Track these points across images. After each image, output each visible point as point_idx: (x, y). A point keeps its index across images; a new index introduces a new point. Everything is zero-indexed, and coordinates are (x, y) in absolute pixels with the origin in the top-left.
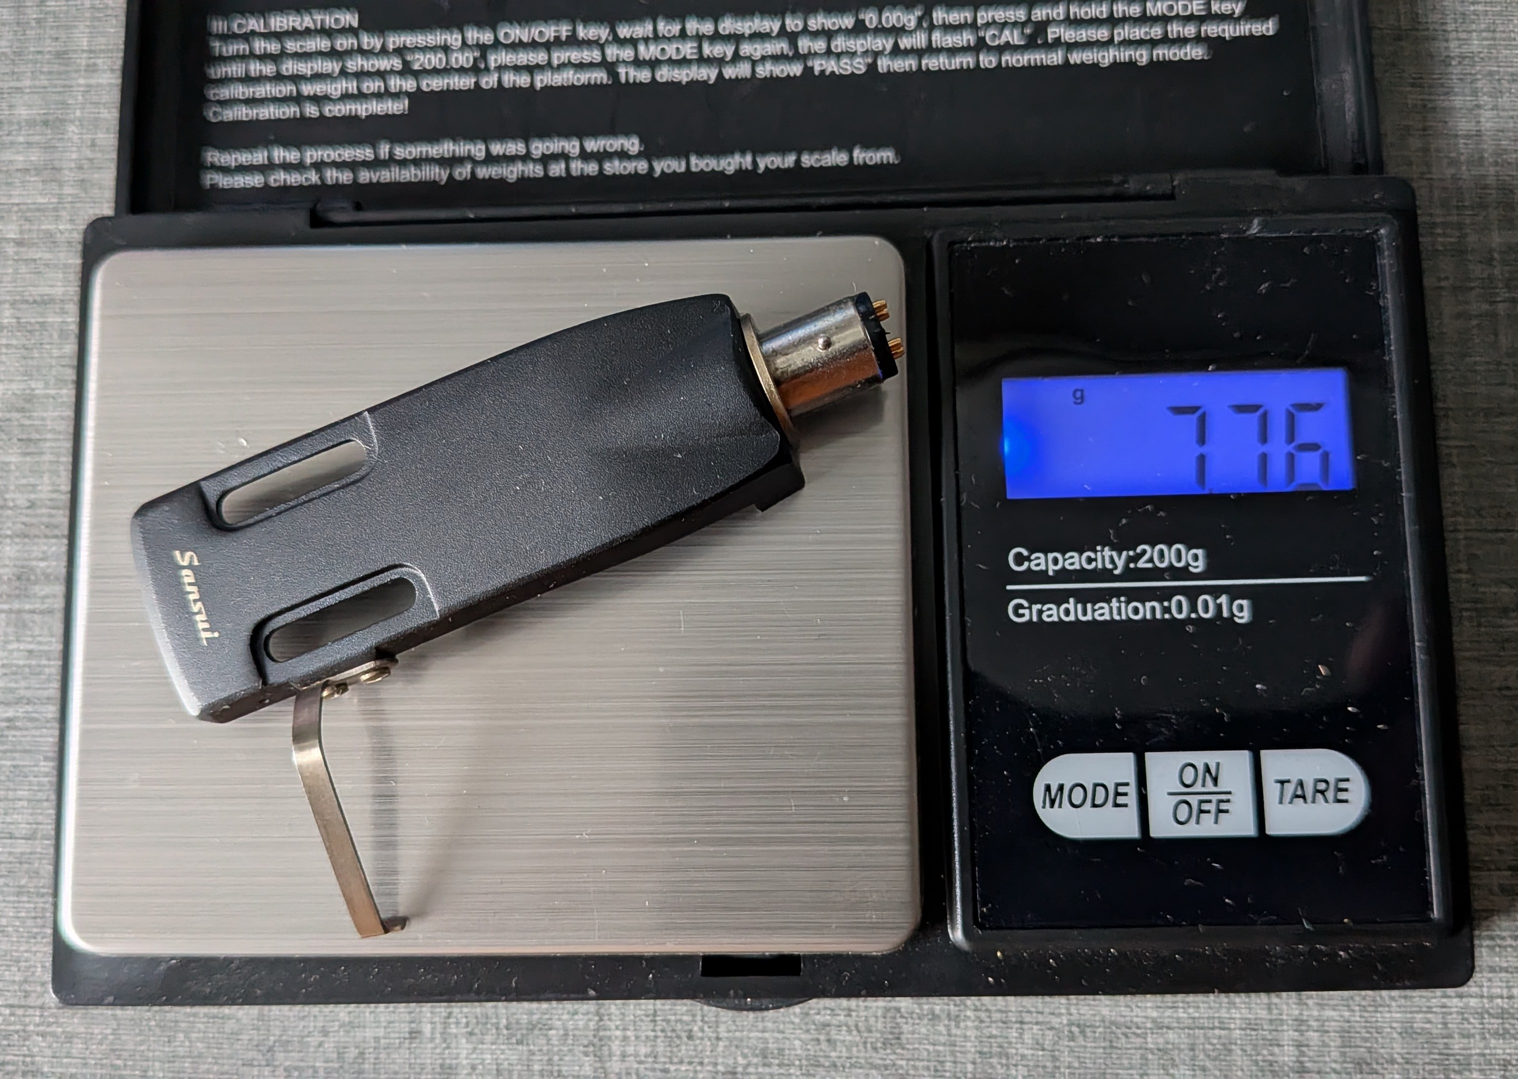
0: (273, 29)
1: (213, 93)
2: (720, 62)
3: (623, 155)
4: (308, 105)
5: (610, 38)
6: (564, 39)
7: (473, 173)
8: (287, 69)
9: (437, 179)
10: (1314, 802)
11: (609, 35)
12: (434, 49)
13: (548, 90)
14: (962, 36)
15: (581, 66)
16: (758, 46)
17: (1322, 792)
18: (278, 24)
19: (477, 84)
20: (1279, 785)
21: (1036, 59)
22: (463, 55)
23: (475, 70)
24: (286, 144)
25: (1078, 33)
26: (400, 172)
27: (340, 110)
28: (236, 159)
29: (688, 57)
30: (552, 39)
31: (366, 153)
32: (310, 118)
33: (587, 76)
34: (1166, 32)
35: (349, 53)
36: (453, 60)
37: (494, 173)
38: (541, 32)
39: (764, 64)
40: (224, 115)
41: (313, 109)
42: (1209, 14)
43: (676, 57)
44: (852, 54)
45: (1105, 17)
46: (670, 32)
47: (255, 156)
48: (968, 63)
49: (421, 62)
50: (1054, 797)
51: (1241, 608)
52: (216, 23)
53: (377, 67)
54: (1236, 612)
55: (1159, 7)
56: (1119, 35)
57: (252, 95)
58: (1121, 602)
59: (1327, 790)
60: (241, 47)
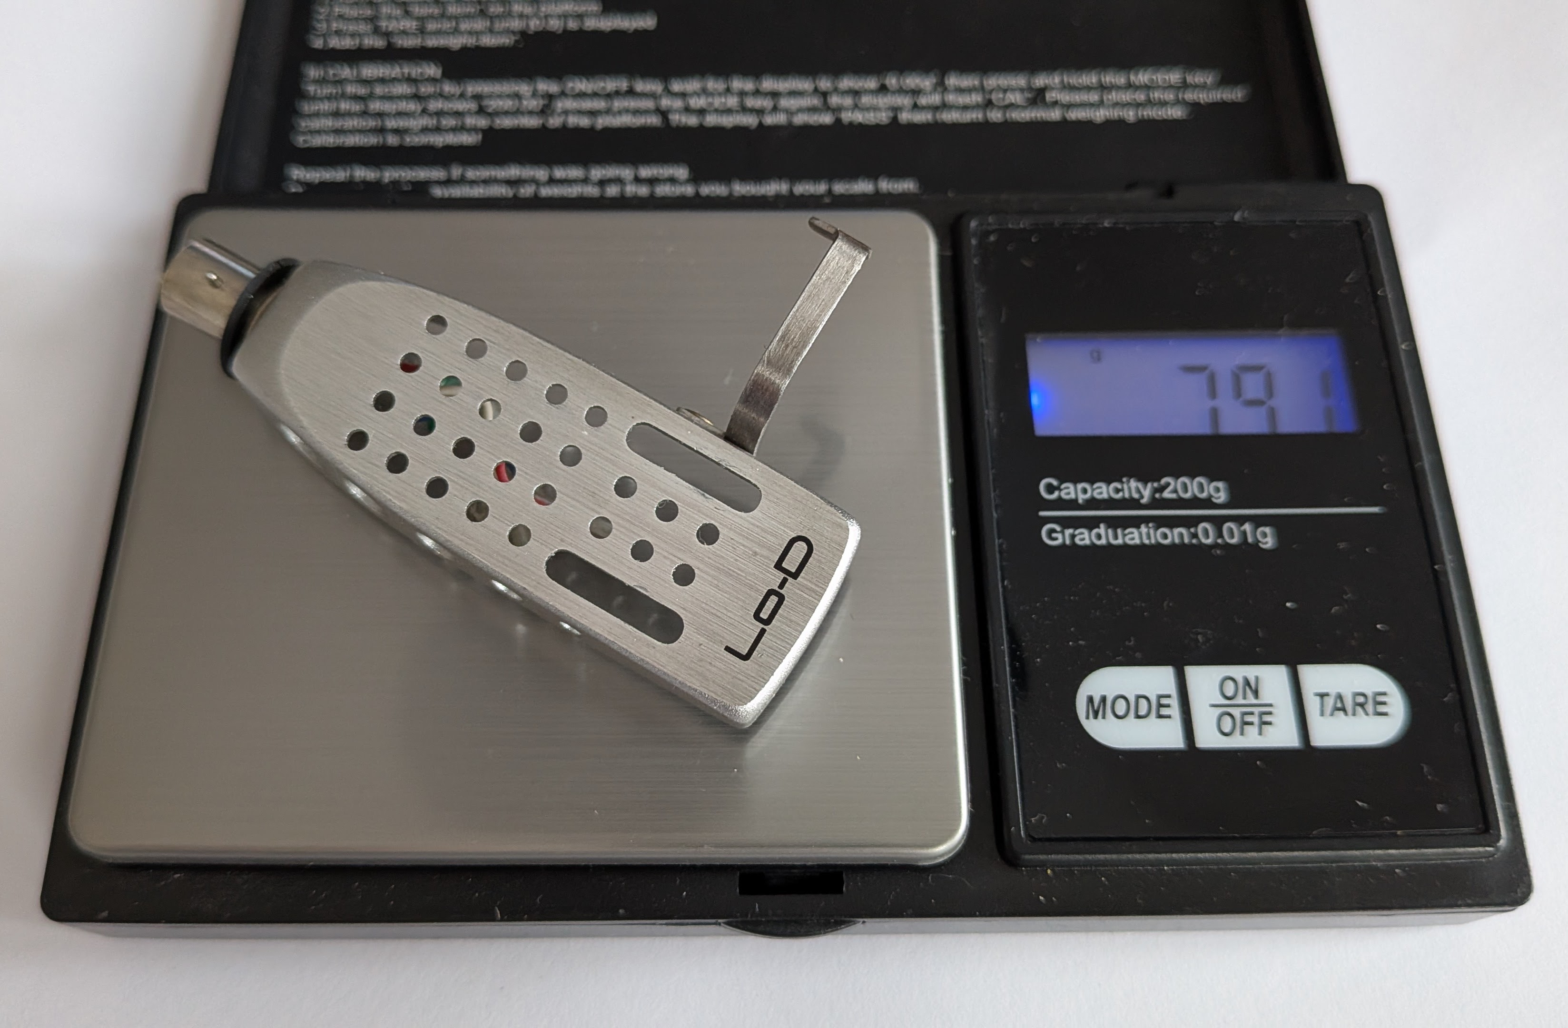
0: (364, 76)
1: (303, 124)
2: (760, 112)
3: (672, 180)
4: (390, 136)
5: (664, 92)
6: (623, 91)
7: (536, 192)
8: (374, 108)
9: (503, 194)
10: (1354, 714)
12: (509, 96)
13: (607, 130)
14: (971, 97)
15: (636, 112)
16: (792, 101)
17: (1362, 705)
19: (543, 125)
20: (1318, 698)
21: (1036, 115)
22: (533, 100)
23: (544, 111)
24: (368, 165)
25: (1073, 96)
26: (469, 189)
27: (420, 141)
29: (732, 108)
30: (613, 92)
31: (442, 174)
32: (391, 147)
33: (643, 120)
34: (1149, 97)
35: (432, 97)
36: (525, 105)
37: (555, 191)
38: (604, 86)
39: (799, 115)
40: (312, 142)
41: (394, 140)
42: (1185, 85)
43: (721, 108)
44: (875, 109)
45: (1095, 86)
46: (715, 90)
47: (338, 175)
48: (977, 118)
49: (494, 107)
50: (1097, 708)
51: (1265, 535)
52: (313, 72)
53: (455, 109)
54: (1260, 538)
55: (1142, 79)
56: (1108, 99)
57: (340, 128)
58: (1149, 528)
59: (1366, 703)
60: (334, 91)
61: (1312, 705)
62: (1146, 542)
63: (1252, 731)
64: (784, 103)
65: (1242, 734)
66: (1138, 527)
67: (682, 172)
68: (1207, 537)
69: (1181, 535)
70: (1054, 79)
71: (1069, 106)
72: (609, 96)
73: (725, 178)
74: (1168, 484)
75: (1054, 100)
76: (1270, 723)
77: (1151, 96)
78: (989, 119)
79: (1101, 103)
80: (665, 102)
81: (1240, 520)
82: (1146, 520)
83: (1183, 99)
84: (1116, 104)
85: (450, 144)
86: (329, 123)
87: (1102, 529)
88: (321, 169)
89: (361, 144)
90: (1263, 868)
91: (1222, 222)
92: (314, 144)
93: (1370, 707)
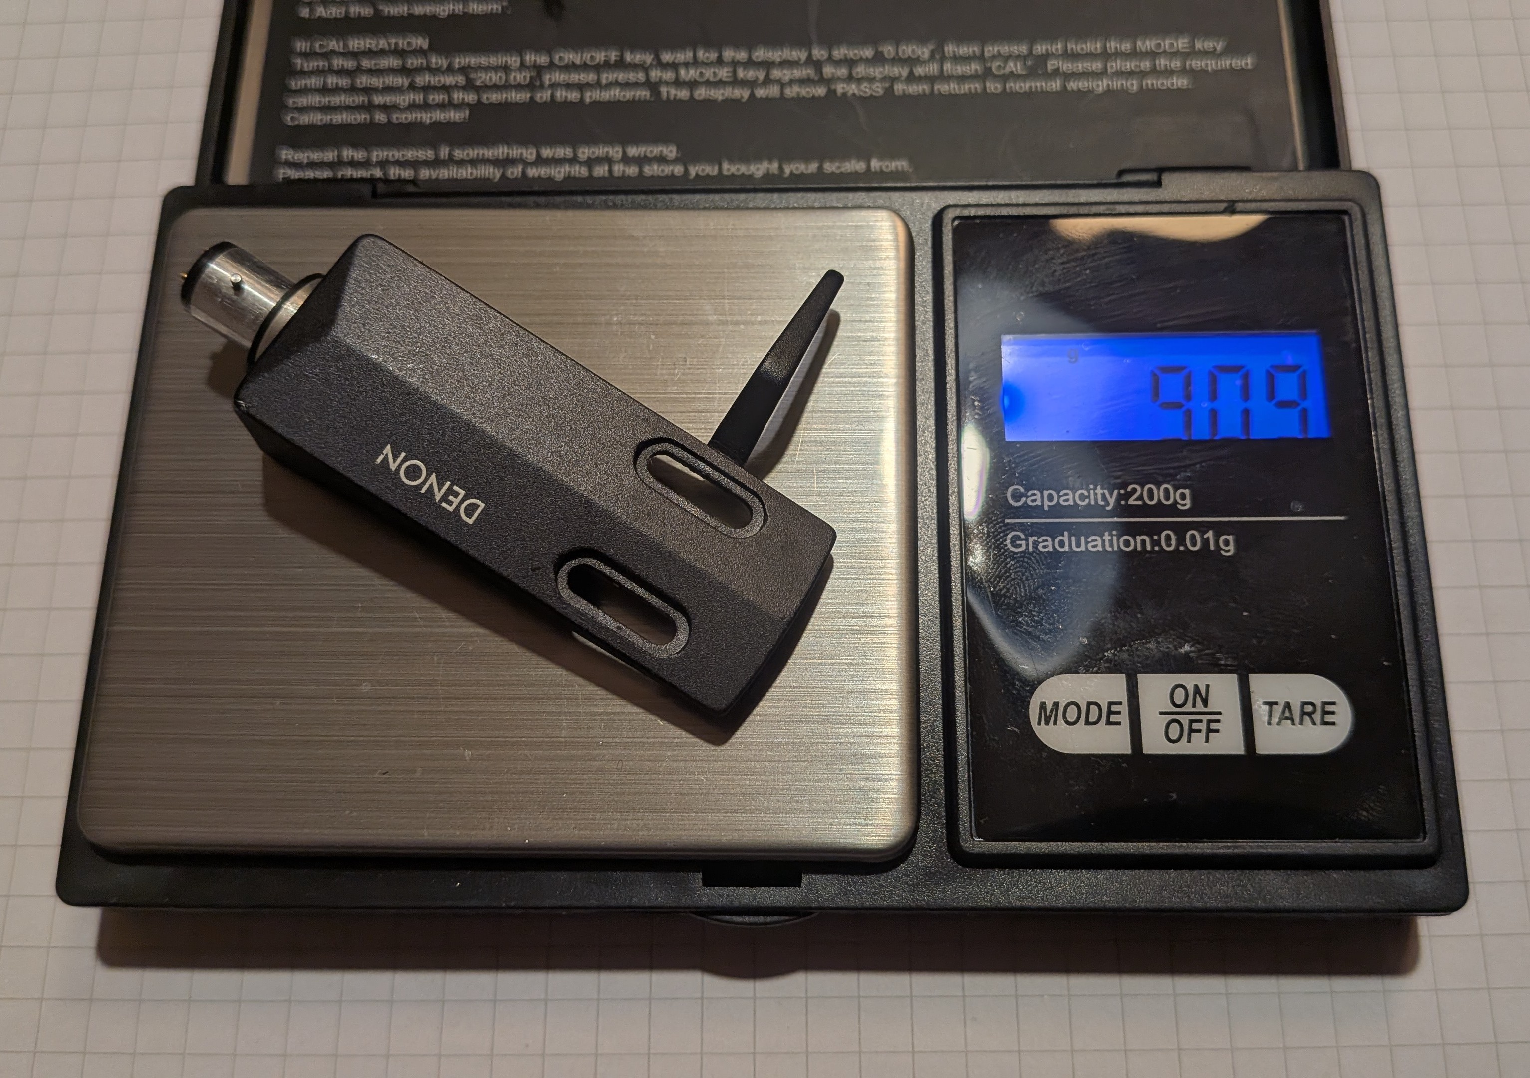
0: (351, 49)
1: (290, 102)
2: (752, 84)
3: (662, 160)
4: (378, 113)
5: (654, 63)
6: (612, 62)
7: (524, 173)
8: (361, 83)
9: (491, 177)
10: (1301, 723)
11: (653, 60)
12: (496, 69)
13: (595, 103)
14: (970, 66)
15: (627, 85)
16: (785, 72)
17: (1310, 714)
18: (356, 46)
19: (532, 98)
20: (1266, 707)
21: (1037, 87)
23: (531, 86)
24: (355, 146)
25: (1075, 65)
26: (457, 170)
27: (406, 118)
28: (308, 157)
29: (724, 79)
30: (602, 63)
31: (429, 154)
32: (379, 124)
33: (633, 93)
34: (1155, 65)
35: (419, 70)
36: (512, 77)
37: (543, 172)
38: (592, 57)
39: (791, 86)
40: (299, 120)
41: (382, 116)
42: (1192, 53)
43: (711, 80)
44: (871, 80)
45: (1099, 52)
46: (708, 59)
47: (327, 154)
48: (975, 89)
49: (482, 79)
50: (1049, 714)
51: (1227, 543)
52: (301, 45)
53: (443, 83)
54: (1222, 547)
55: (1148, 46)
56: (1112, 68)
57: (327, 104)
58: (1114, 535)
59: (1314, 712)
60: (321, 64)
61: (1260, 712)
62: (1109, 549)
63: (1198, 738)
64: (776, 74)
65: (1189, 741)
66: (1102, 536)
67: (671, 151)
68: (1169, 546)
69: (1143, 542)
70: (1057, 45)
71: (1069, 76)
72: (598, 68)
73: (716, 158)
74: (1134, 490)
75: (1056, 67)
76: (1217, 731)
77: (1157, 62)
78: (988, 91)
79: (1103, 73)
80: (655, 74)
81: (1202, 528)
82: (1111, 527)
83: (1190, 65)
84: (1119, 74)
85: (438, 120)
86: (316, 100)
87: (1065, 537)
88: (310, 151)
89: (349, 122)
92: (302, 122)
93: (1317, 717)
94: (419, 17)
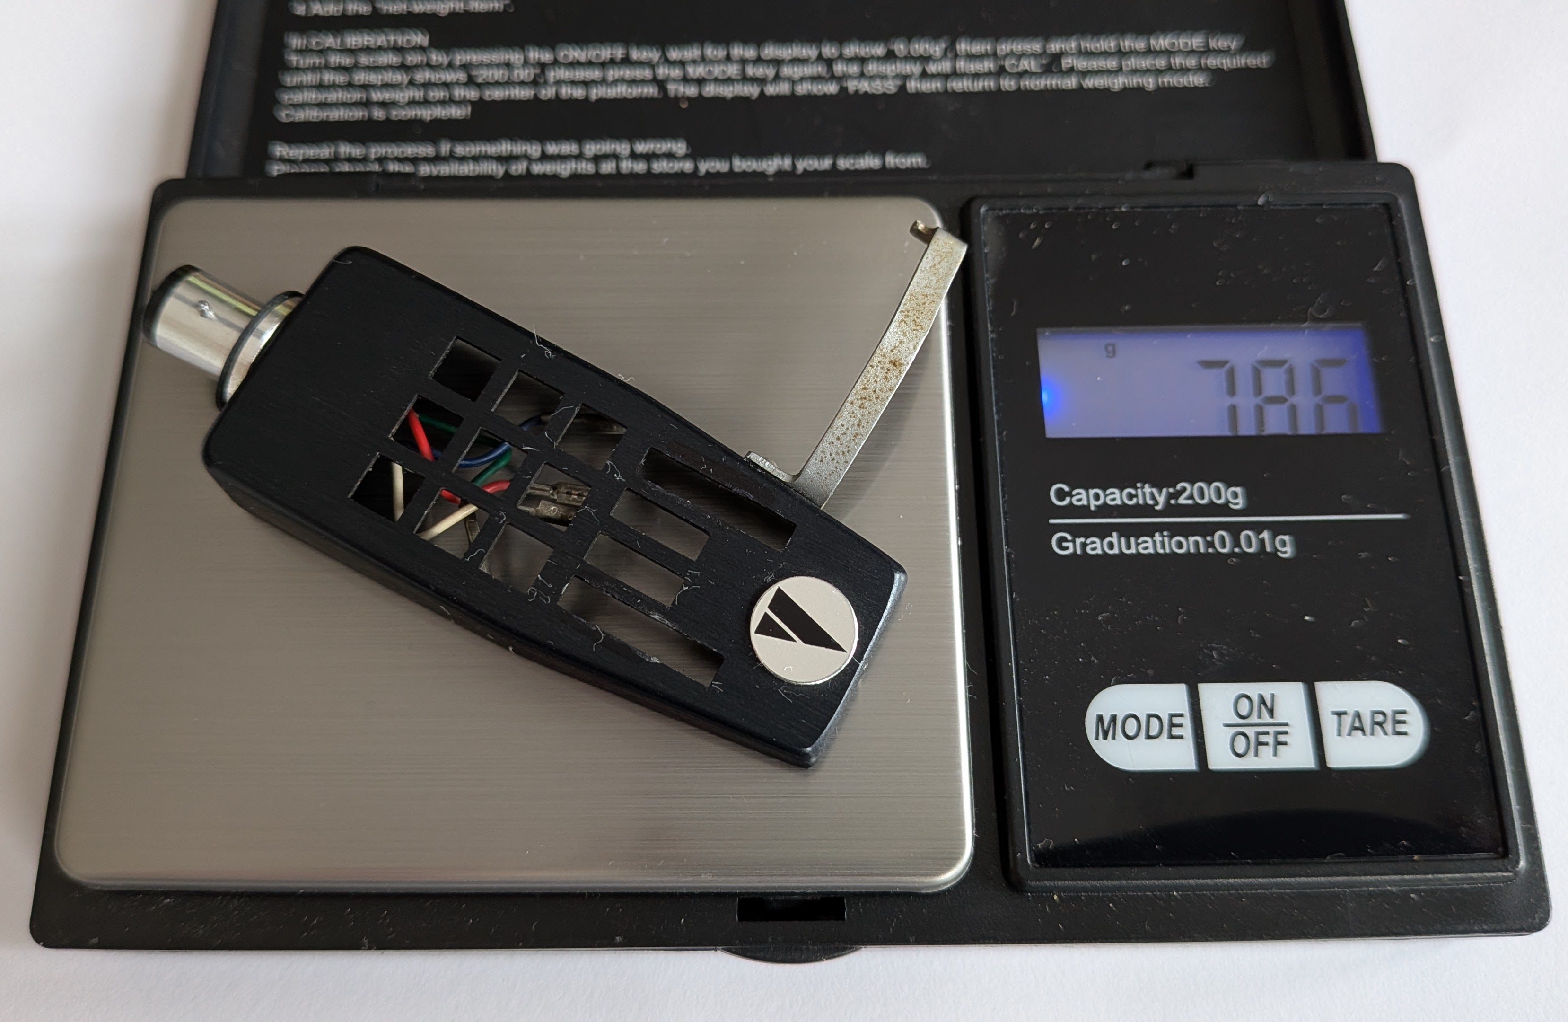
0: (349, 46)
1: (286, 97)
2: (761, 81)
3: (671, 156)
4: (376, 109)
5: (662, 60)
6: (618, 59)
7: (528, 170)
8: (359, 80)
9: (494, 174)
10: (1372, 734)
11: (660, 57)
12: (498, 66)
13: (602, 102)
14: (983, 64)
15: (633, 82)
16: (795, 69)
17: (1380, 724)
19: (535, 95)
20: (1335, 717)
21: (1051, 85)
22: (524, 70)
23: (535, 83)
24: (352, 140)
25: (1090, 63)
26: (459, 167)
27: (406, 114)
28: (303, 153)
29: (733, 77)
30: (608, 60)
31: (428, 150)
32: (377, 121)
33: (639, 90)
34: (1170, 63)
35: (417, 67)
36: (515, 74)
37: (548, 169)
38: (597, 54)
39: (802, 84)
40: (294, 117)
41: (380, 113)
42: (1207, 51)
43: (720, 77)
44: (883, 77)
45: (1113, 50)
46: (716, 56)
47: (323, 151)
48: (990, 86)
49: (485, 76)
50: (1107, 728)
51: (1284, 544)
52: (295, 41)
53: (443, 79)
54: (1279, 548)
55: (1162, 43)
56: (1127, 65)
57: (323, 101)
58: (1165, 536)
59: (1384, 722)
60: (318, 61)
61: (1329, 724)
62: (1161, 551)
63: (1266, 752)
64: (786, 71)
65: (1256, 755)
66: (1152, 536)
67: (680, 147)
68: (1224, 546)
69: (1197, 543)
70: (1071, 44)
71: (1085, 74)
72: (603, 65)
73: (726, 155)
74: (1184, 489)
75: (1070, 66)
76: (1285, 744)
77: (1172, 61)
78: (1003, 89)
79: (1120, 70)
80: (662, 71)
81: (1258, 528)
82: (1160, 527)
83: (1206, 64)
84: (1135, 71)
85: (439, 117)
86: (312, 96)
87: (1114, 539)
88: (306, 147)
89: (346, 118)
90: (1275, 893)
91: (1245, 206)
92: (297, 118)
93: (1389, 726)
94: (419, 15)
